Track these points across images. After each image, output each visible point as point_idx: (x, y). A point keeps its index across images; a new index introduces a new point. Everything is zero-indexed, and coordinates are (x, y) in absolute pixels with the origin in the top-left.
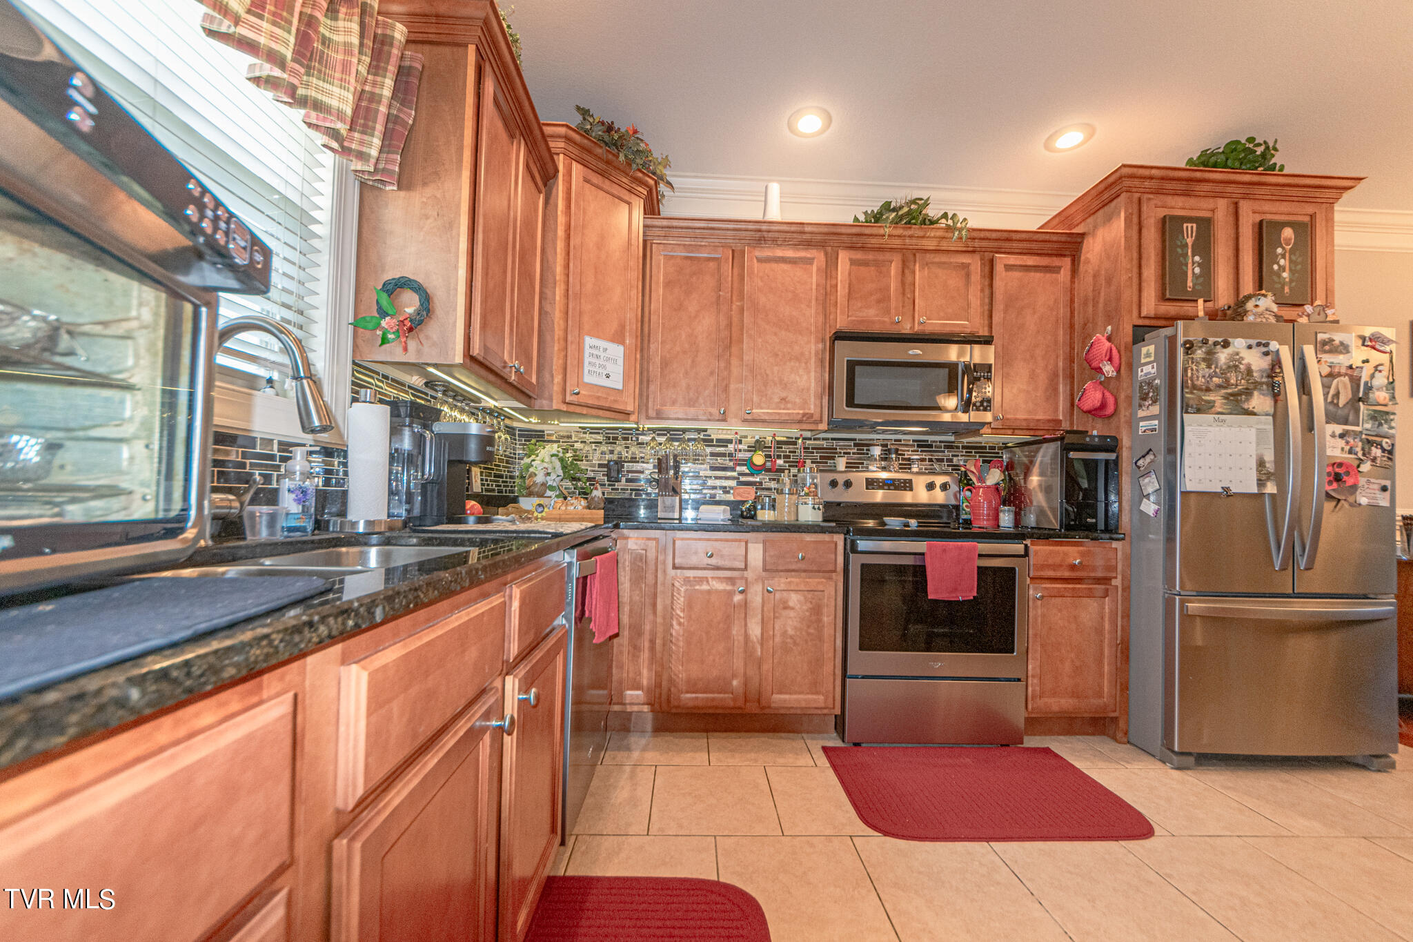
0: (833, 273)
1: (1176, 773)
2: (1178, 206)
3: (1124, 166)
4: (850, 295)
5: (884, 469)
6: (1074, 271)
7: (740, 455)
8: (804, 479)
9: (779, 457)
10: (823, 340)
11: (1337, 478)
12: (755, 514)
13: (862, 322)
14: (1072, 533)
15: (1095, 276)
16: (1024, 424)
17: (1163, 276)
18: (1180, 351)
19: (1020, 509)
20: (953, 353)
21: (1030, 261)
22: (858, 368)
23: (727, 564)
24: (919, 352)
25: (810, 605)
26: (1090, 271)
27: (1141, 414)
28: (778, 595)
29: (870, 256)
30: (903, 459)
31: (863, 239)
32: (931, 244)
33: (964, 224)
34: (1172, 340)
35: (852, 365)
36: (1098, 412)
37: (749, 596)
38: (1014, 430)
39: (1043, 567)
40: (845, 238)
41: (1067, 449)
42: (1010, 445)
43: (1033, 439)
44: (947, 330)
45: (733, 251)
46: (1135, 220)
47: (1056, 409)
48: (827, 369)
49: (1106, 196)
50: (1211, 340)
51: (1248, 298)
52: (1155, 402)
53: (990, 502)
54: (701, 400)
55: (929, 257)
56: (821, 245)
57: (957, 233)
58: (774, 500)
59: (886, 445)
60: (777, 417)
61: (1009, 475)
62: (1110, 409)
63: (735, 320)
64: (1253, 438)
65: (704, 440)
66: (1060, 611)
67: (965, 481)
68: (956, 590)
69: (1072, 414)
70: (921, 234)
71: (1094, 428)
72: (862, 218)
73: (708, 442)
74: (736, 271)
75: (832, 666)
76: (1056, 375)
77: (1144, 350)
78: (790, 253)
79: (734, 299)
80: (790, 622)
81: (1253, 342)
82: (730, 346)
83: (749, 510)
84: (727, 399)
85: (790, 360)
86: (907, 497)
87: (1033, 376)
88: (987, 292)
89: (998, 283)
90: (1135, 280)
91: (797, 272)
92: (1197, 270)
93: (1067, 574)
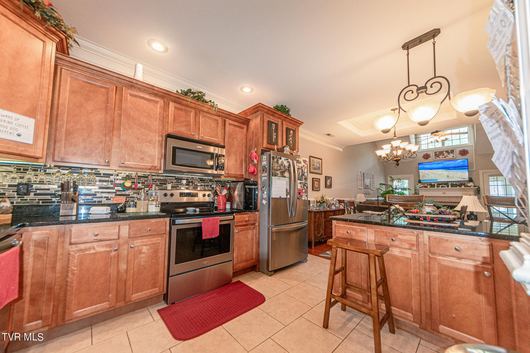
0: (167, 110)
1: (270, 277)
2: (272, 119)
3: (260, 103)
4: (174, 120)
5: (187, 189)
6: (247, 130)
7: (118, 182)
8: (152, 193)
9: (139, 183)
10: (162, 136)
11: (299, 193)
12: (125, 209)
13: (179, 132)
14: (246, 211)
15: (253, 133)
16: (233, 176)
17: (268, 137)
18: (272, 159)
19: (232, 203)
20: (212, 149)
21: (236, 124)
22: (177, 150)
23: (107, 237)
24: (201, 147)
25: (152, 250)
26: (251, 131)
27: (263, 175)
28: (136, 249)
29: (183, 107)
30: (194, 185)
31: (179, 100)
32: (206, 110)
33: (216, 106)
34: (270, 155)
35: (174, 149)
36: (253, 173)
37: (120, 251)
38: (231, 177)
39: (238, 222)
40: (173, 98)
41: (245, 184)
42: (229, 181)
43: (236, 180)
44: (211, 141)
45: (116, 87)
46: (262, 120)
47: (242, 172)
48: (164, 148)
49: (255, 110)
50: (278, 157)
51: (285, 147)
52: (266, 172)
53: (223, 201)
54: (93, 155)
55: (205, 114)
56: (162, 97)
57: (214, 108)
58: (136, 203)
59: (188, 180)
60: (139, 166)
61: (229, 191)
62: (256, 173)
63: (116, 119)
64: (285, 184)
65: (95, 174)
66: (243, 235)
67: (216, 194)
68: (212, 234)
69: (246, 173)
70: (202, 105)
71: (252, 178)
72: (180, 92)
73: (98, 174)
74: (117, 96)
75: (162, 275)
76: (242, 160)
77: (264, 157)
78: (147, 96)
79: (116, 109)
80: (143, 259)
81: (286, 159)
82: (113, 130)
83: (121, 208)
84: (110, 155)
85: (146, 142)
86: (196, 199)
87: (236, 160)
88: (223, 131)
89: (227, 129)
90: (262, 137)
91: (151, 105)
92: (275, 137)
93: (244, 223)
